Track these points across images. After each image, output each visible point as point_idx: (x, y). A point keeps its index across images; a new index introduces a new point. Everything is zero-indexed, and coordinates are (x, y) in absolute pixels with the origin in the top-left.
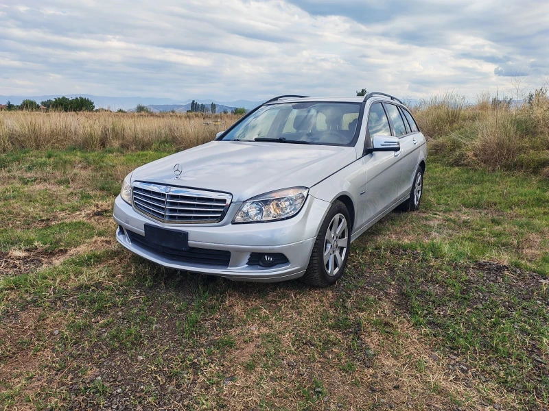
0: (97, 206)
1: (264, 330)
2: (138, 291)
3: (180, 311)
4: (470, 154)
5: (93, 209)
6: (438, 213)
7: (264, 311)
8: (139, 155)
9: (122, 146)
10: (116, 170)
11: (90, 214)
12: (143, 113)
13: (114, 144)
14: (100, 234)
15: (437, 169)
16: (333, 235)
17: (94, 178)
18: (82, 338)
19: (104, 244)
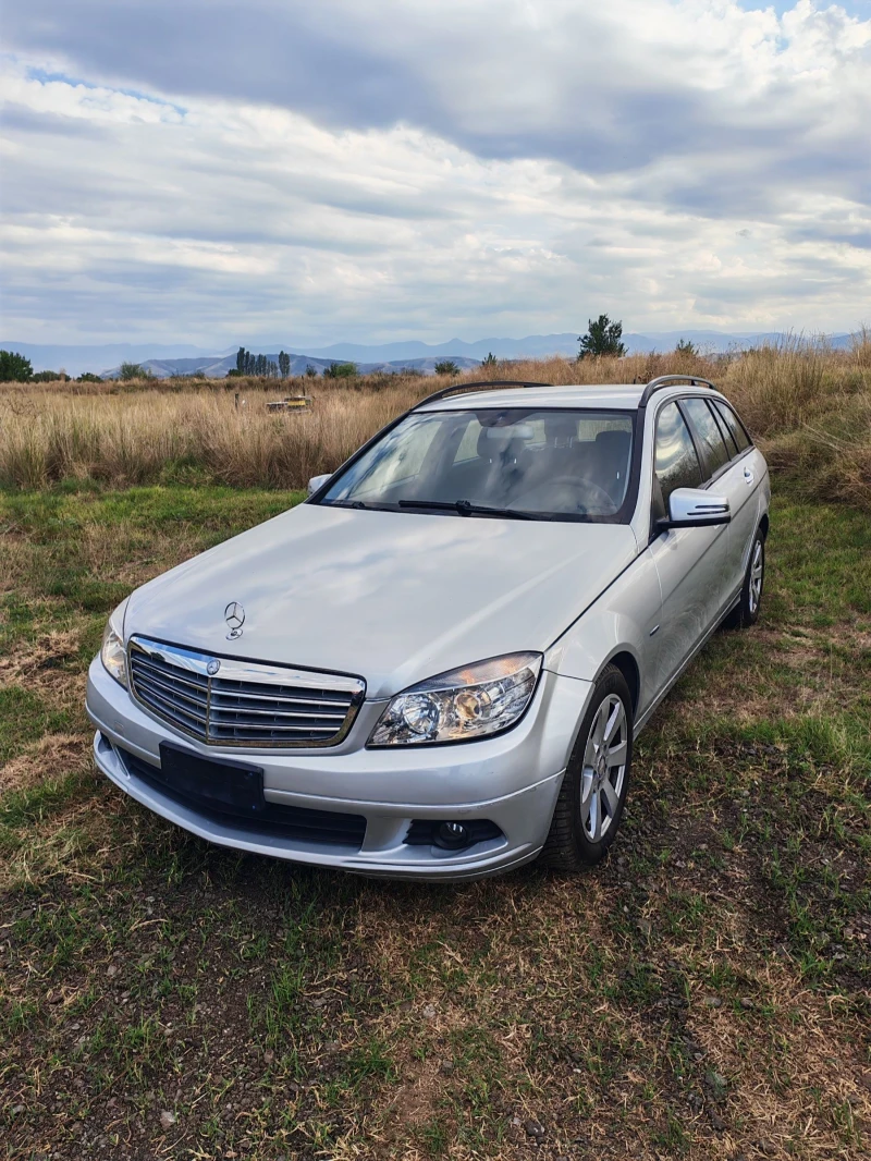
0: (46, 644)
1: (458, 1019)
2: (151, 899)
3: (251, 960)
4: (853, 475)
5: (37, 653)
6: (802, 630)
7: (452, 957)
8: (132, 498)
9: (96, 475)
10: (85, 539)
11: (31, 666)
12: (135, 381)
13: (77, 471)
14: (56, 727)
15: (785, 512)
16: (597, 747)
17: (37, 564)
18: (26, 1056)
19: (66, 752)
